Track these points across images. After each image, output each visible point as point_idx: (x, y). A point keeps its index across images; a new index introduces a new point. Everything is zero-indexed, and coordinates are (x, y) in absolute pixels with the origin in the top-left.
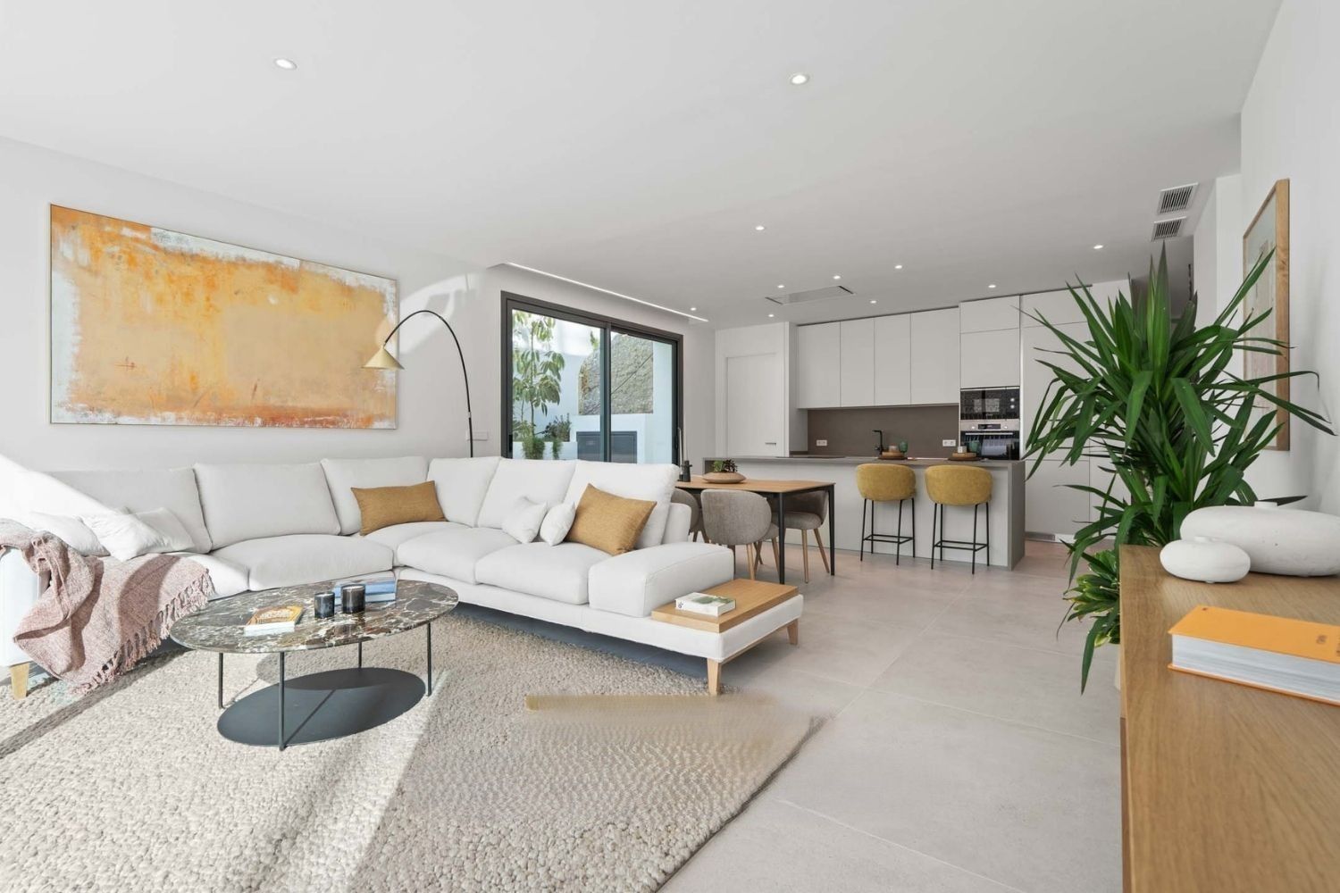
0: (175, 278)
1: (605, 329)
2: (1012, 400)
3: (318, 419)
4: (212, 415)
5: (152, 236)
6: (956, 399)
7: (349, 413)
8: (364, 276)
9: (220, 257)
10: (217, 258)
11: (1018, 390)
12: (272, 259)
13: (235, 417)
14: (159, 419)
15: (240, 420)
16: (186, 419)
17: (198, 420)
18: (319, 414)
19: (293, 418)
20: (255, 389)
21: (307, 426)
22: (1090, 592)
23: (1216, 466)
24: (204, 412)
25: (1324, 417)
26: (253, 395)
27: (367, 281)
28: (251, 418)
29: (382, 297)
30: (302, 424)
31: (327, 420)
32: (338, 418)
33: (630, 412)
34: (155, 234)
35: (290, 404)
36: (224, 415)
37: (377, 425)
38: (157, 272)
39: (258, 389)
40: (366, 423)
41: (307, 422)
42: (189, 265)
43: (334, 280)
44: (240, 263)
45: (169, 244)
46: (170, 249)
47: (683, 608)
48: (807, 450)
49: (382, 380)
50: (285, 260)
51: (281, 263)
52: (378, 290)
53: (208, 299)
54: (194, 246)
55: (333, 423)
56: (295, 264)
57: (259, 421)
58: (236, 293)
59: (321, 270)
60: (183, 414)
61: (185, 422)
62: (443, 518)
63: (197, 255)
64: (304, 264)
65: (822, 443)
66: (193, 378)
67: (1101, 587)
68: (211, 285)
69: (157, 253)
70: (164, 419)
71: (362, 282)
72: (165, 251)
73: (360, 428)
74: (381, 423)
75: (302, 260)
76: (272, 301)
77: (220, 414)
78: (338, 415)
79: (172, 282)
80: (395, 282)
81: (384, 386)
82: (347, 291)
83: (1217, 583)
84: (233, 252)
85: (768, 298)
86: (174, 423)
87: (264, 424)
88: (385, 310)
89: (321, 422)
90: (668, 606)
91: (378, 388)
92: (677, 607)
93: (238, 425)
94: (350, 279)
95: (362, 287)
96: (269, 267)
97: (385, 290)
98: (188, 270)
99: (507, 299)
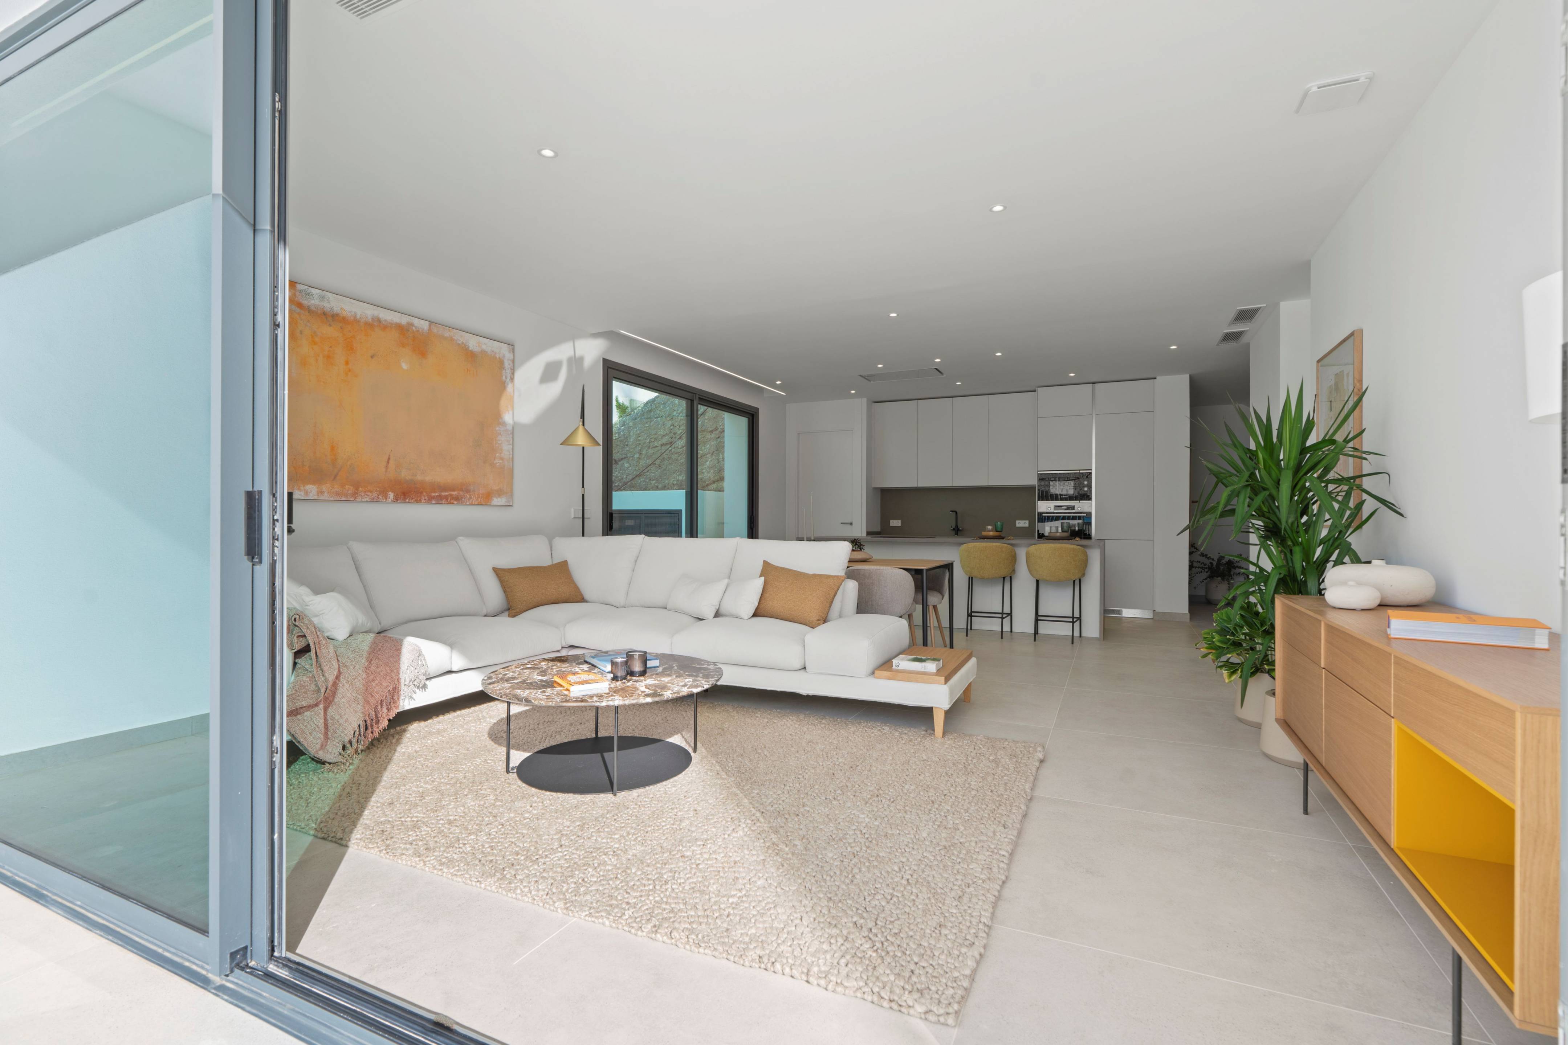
0: (317, 339)
1: (692, 401)
2: (1086, 483)
3: (443, 494)
4: (350, 489)
5: (298, 293)
6: (1033, 481)
7: (471, 488)
8: (486, 340)
9: (358, 317)
10: (355, 317)
11: (1090, 473)
12: (404, 320)
13: (371, 492)
14: (303, 493)
15: (375, 494)
16: (326, 494)
17: (338, 494)
18: (445, 489)
19: (421, 493)
20: (388, 462)
21: (434, 502)
22: (1220, 641)
23: (1327, 539)
24: (343, 486)
25: (1396, 505)
26: (387, 467)
27: (488, 346)
28: (384, 493)
29: (501, 362)
30: (430, 500)
31: (451, 495)
32: (461, 493)
33: (664, 488)
34: (300, 291)
35: (419, 477)
36: (361, 489)
37: (496, 501)
38: (301, 332)
39: (391, 462)
40: (486, 499)
41: (433, 498)
42: (330, 325)
43: (459, 344)
44: (375, 324)
45: (313, 302)
46: (313, 308)
47: (900, 667)
48: (879, 530)
49: (501, 453)
50: (416, 322)
51: (412, 325)
52: (497, 356)
53: (347, 363)
54: (334, 304)
55: (457, 499)
56: (424, 325)
57: (391, 495)
58: (372, 357)
59: (447, 334)
60: (324, 488)
61: (326, 496)
62: (581, 599)
63: (337, 315)
64: (433, 326)
65: (896, 523)
66: (333, 448)
67: (1228, 637)
68: (350, 348)
69: (302, 312)
70: (307, 493)
71: (484, 347)
72: (309, 310)
73: (480, 504)
74: (499, 499)
75: (431, 322)
76: (405, 366)
77: (357, 489)
78: (461, 490)
79: (315, 343)
80: (511, 345)
81: (502, 459)
82: (471, 356)
83: (1362, 610)
84: (370, 312)
85: (861, 376)
86: (316, 498)
87: (396, 500)
88: (504, 378)
89: (446, 497)
90: (885, 665)
91: (496, 461)
92: (894, 667)
93: (372, 501)
94: (473, 343)
95: (483, 352)
96: (403, 330)
97: (504, 356)
98: (329, 331)
99: (608, 367)
